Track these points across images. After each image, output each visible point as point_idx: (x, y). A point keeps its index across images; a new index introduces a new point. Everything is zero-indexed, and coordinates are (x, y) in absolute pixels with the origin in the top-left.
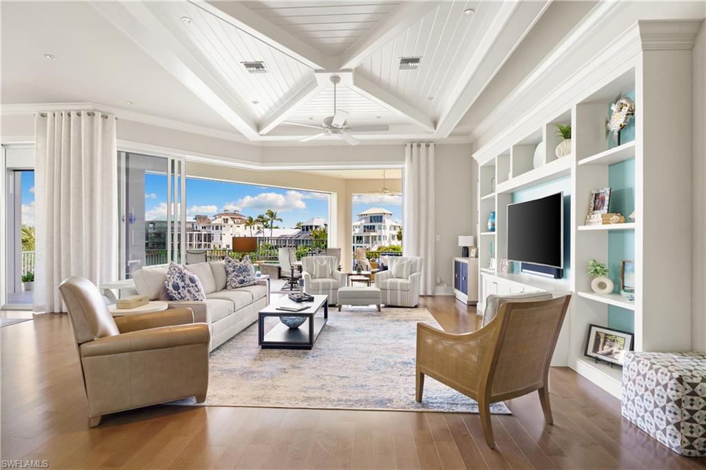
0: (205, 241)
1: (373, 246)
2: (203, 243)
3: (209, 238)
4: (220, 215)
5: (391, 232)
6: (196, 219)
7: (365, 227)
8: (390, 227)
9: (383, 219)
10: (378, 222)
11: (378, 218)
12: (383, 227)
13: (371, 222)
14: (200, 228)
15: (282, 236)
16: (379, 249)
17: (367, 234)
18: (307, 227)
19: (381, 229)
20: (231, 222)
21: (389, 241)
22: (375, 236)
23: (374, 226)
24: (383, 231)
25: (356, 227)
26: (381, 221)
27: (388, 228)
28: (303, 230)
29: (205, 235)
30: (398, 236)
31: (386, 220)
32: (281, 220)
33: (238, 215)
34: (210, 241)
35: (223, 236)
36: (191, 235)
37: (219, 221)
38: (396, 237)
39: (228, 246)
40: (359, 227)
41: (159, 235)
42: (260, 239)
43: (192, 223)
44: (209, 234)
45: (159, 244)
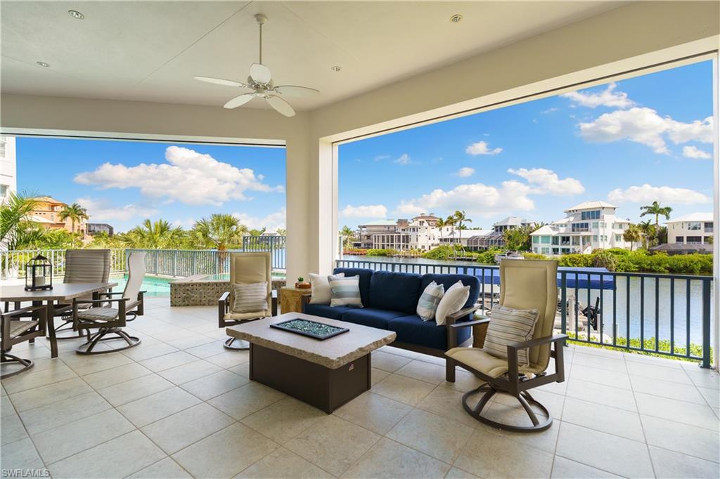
0: (403, 242)
1: (584, 249)
2: (402, 244)
3: (407, 239)
4: (417, 218)
5: (614, 230)
6: (398, 222)
7: (573, 225)
8: (613, 224)
9: (602, 214)
10: (593, 218)
11: (595, 214)
12: (600, 225)
13: (583, 218)
14: (400, 230)
16: (594, 252)
17: (576, 234)
18: (501, 227)
19: (597, 227)
20: (426, 224)
21: (611, 243)
22: (589, 237)
23: (587, 225)
24: (601, 229)
25: (562, 226)
26: (598, 218)
27: (609, 226)
28: (497, 231)
30: (624, 235)
31: (605, 216)
32: (470, 220)
33: (433, 217)
34: (408, 242)
35: (419, 237)
36: (392, 237)
37: (416, 224)
38: (622, 237)
39: (423, 247)
40: (566, 226)
41: (369, 237)
42: (452, 240)
43: (395, 226)
44: (407, 236)
45: (369, 244)
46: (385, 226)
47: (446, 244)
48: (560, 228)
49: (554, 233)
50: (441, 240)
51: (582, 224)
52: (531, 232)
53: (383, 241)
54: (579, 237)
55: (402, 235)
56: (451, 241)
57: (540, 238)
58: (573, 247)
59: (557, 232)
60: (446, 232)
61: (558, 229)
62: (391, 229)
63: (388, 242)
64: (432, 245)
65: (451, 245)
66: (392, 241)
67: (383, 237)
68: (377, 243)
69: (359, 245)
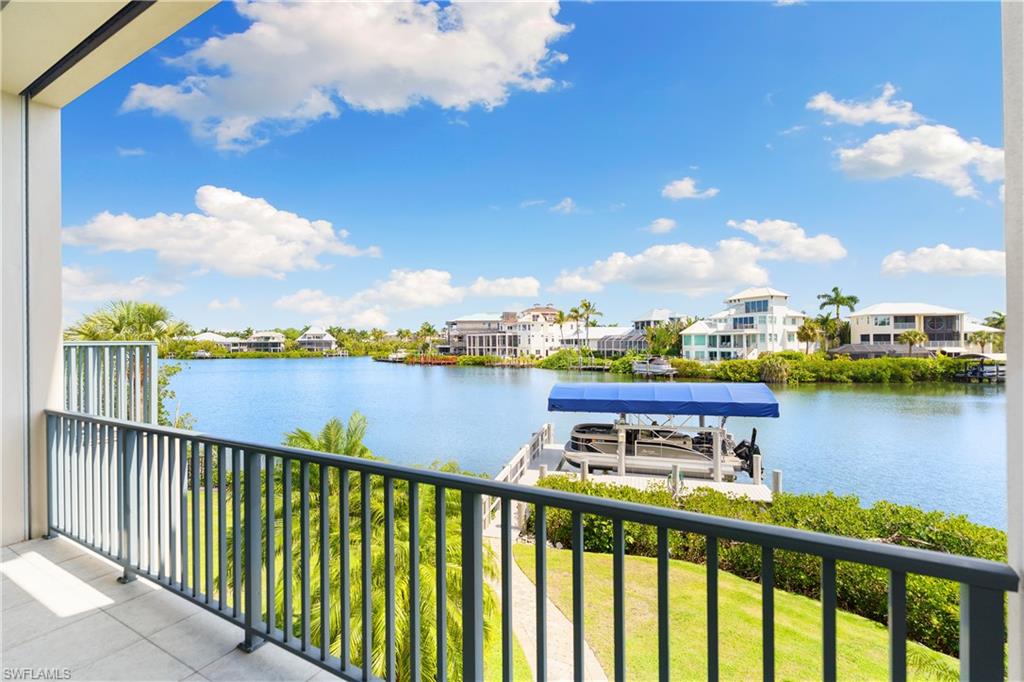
0: (510, 345)
1: (749, 352)
2: (507, 347)
3: (514, 340)
4: (529, 311)
5: (784, 327)
6: (502, 317)
7: (735, 320)
8: (785, 319)
9: (770, 305)
10: (760, 310)
11: (762, 305)
12: (768, 319)
13: (747, 311)
14: (505, 329)
15: (606, 338)
16: (761, 356)
17: (738, 332)
18: (643, 323)
19: (765, 322)
20: (541, 319)
21: (783, 344)
22: (754, 336)
23: (752, 320)
24: (769, 326)
25: (721, 321)
26: (765, 310)
27: (780, 321)
28: (637, 328)
29: (510, 337)
30: (798, 333)
31: (775, 307)
32: (601, 314)
33: (551, 309)
34: (516, 345)
35: (532, 338)
36: (494, 337)
37: (528, 319)
38: (796, 335)
39: (538, 352)
40: (726, 320)
41: (461, 338)
43: (498, 323)
44: (516, 337)
45: (461, 349)
46: (484, 323)
47: (568, 347)
48: (718, 324)
49: (711, 331)
50: (562, 342)
51: (746, 319)
52: (681, 330)
53: (481, 344)
54: (742, 336)
55: (507, 335)
56: (576, 343)
57: (693, 338)
58: (735, 350)
59: (715, 330)
60: (568, 330)
61: (715, 326)
62: (492, 326)
63: (488, 345)
64: (551, 349)
65: (576, 349)
66: (494, 344)
67: (481, 338)
68: (472, 347)
69: (447, 350)
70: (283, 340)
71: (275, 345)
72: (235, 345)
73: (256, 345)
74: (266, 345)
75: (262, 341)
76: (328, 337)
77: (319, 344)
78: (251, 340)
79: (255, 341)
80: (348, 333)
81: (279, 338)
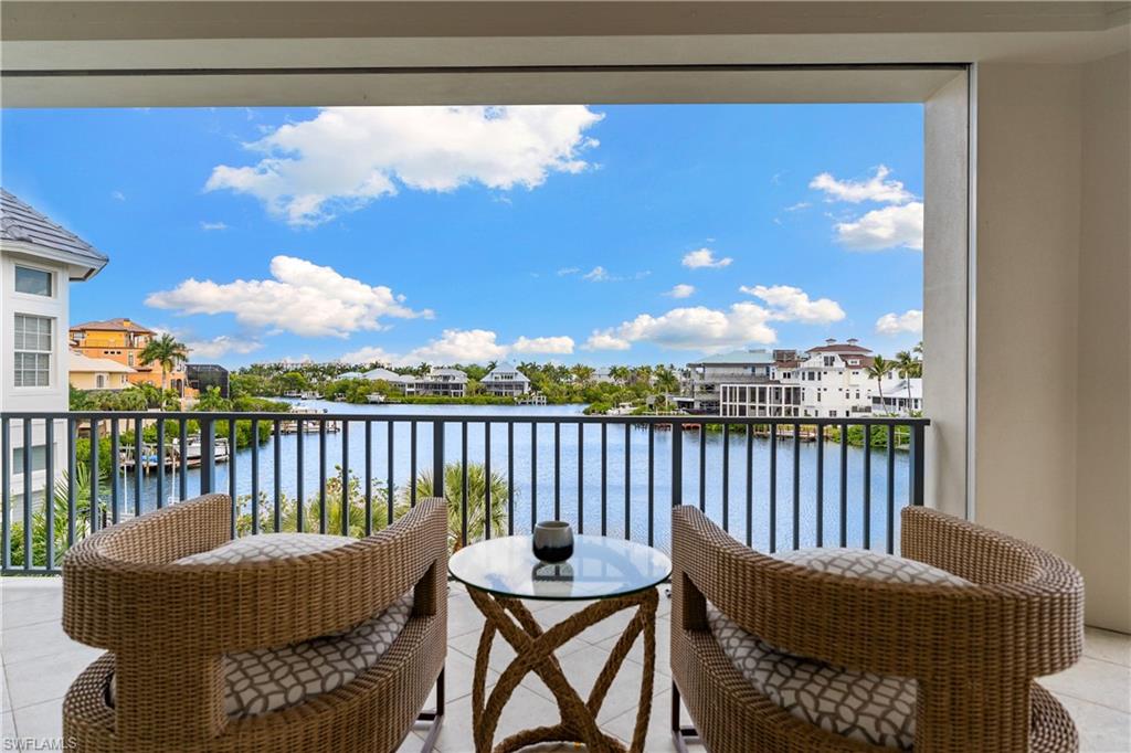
0: (788, 401)
2: (784, 405)
3: (794, 395)
4: (818, 350)
6: (774, 357)
14: (779, 375)
20: (839, 364)
29: (788, 389)
33: (856, 349)
34: (797, 402)
35: (823, 393)
36: (762, 392)
37: (816, 362)
41: (709, 388)
42: (903, 402)
43: (767, 366)
44: (796, 389)
45: (710, 404)
46: (745, 366)
47: (888, 410)
50: (876, 400)
53: (743, 399)
55: (784, 386)
56: (901, 404)
60: (890, 385)
62: (759, 371)
63: (753, 400)
64: (855, 409)
65: (902, 413)
66: (762, 400)
67: (742, 390)
68: (728, 403)
69: (689, 405)
70: (466, 380)
71: (457, 386)
72: (411, 386)
73: (435, 386)
74: (446, 386)
75: (441, 381)
76: (521, 378)
77: (509, 386)
78: (428, 379)
79: (433, 380)
80: (544, 371)
81: (461, 378)
